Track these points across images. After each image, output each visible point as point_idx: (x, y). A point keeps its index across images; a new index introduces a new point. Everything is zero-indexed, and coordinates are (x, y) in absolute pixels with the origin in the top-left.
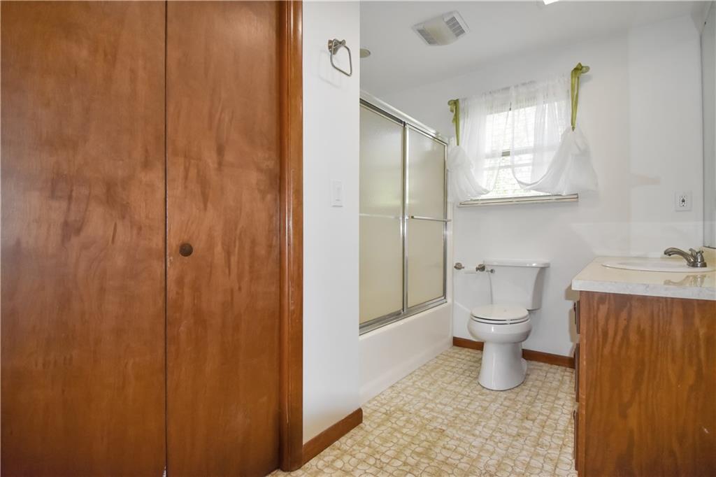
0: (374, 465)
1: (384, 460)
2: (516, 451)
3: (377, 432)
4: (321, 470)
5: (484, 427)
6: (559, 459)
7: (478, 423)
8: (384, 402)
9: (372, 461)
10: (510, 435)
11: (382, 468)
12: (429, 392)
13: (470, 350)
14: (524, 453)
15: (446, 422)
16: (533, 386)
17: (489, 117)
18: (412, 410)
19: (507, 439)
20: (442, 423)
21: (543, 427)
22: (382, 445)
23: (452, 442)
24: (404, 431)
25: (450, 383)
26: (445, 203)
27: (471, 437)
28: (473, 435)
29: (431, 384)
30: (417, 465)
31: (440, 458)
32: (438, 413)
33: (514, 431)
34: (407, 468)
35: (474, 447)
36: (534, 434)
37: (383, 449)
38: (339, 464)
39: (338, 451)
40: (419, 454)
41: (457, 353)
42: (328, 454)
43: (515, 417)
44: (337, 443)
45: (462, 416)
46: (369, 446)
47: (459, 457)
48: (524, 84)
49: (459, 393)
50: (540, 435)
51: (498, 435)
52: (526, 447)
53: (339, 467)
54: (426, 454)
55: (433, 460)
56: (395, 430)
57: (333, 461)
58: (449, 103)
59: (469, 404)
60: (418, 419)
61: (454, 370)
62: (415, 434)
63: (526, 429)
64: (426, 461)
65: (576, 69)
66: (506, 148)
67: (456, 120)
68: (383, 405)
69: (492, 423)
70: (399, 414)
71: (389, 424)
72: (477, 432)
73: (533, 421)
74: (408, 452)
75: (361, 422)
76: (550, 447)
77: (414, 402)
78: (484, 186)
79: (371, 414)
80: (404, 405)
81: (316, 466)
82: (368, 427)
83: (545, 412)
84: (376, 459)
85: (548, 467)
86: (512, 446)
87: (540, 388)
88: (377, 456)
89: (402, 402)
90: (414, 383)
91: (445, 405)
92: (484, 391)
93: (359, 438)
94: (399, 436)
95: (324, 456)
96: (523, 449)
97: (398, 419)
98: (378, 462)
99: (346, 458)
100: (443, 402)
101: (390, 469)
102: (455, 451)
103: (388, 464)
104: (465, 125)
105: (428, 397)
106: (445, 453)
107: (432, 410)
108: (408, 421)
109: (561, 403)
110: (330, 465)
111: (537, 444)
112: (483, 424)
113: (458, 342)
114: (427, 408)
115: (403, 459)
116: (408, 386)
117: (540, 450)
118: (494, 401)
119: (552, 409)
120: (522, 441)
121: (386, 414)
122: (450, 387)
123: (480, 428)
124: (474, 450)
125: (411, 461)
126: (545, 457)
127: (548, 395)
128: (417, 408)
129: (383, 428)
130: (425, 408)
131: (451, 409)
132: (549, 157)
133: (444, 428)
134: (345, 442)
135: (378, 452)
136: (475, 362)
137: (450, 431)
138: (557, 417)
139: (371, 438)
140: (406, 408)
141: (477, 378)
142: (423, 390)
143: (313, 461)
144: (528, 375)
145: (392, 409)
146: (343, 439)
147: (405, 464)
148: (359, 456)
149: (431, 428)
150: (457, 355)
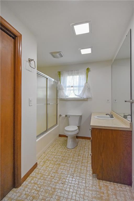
0: (43, 179)
1: (46, 177)
2: (78, 166)
3: (42, 169)
4: (28, 185)
5: (70, 160)
6: (87, 166)
7: (68, 160)
8: (43, 158)
9: (42, 178)
10: (76, 161)
11: (45, 179)
12: (55, 152)
13: (64, 137)
14: (80, 166)
15: (60, 161)
16: (79, 146)
17: (68, 77)
18: (51, 159)
19: (75, 163)
20: (59, 162)
21: (83, 157)
22: (44, 172)
23: (63, 167)
24: (50, 166)
25: (60, 149)
26: (57, 99)
27: (67, 164)
28: (67, 163)
29: (55, 150)
30: (54, 176)
31: (60, 172)
32: (58, 159)
33: (76, 160)
34: (52, 178)
35: (68, 167)
36: (81, 160)
37: (45, 173)
38: (33, 181)
39: (32, 177)
40: (54, 172)
41: (60, 139)
42: (29, 179)
43: (76, 156)
44: (31, 175)
45: (64, 158)
46: (41, 174)
47: (65, 171)
48: (76, 70)
49: (62, 151)
50: (82, 160)
51: (73, 162)
52: (80, 164)
53: (33, 182)
54: (56, 172)
55: (58, 173)
56: (47, 166)
57: (31, 181)
58: (58, 72)
59: (65, 154)
60: (53, 162)
61: (60, 144)
62: (53, 166)
63: (80, 159)
64: (57, 174)
65: (87, 69)
66: (72, 85)
67: (60, 77)
68: (42, 159)
69: (71, 159)
70: (47, 161)
71: (45, 165)
72: (68, 162)
73: (80, 156)
74: (51, 173)
75: (37, 166)
76: (85, 163)
77: (51, 156)
78: (67, 95)
79: (39, 163)
80: (48, 158)
81: (26, 184)
82: (39, 167)
83: (83, 153)
84: (43, 177)
85: (85, 169)
86: (77, 164)
87: (81, 146)
88: (43, 176)
89: (48, 157)
90: (50, 150)
91: (59, 156)
92: (68, 149)
93: (37, 172)
94: (48, 168)
95: (28, 180)
96: (79, 165)
97: (47, 163)
98: (44, 178)
99: (34, 179)
100: (59, 155)
101: (47, 179)
102: (64, 169)
103: (47, 178)
104: (62, 78)
105: (55, 154)
106: (62, 170)
107: (56, 158)
108: (50, 163)
109: (86, 150)
110: (30, 183)
111: (82, 163)
112: (69, 159)
113: (60, 136)
114: (55, 158)
115: (51, 175)
116: (48, 152)
117: (83, 164)
118: (71, 152)
119: (84, 152)
120: (79, 162)
121: (44, 162)
122: (60, 150)
123: (69, 161)
124: (68, 168)
125: (53, 175)
126: (84, 166)
127: (83, 148)
128: (52, 158)
129: (44, 167)
130: (54, 158)
131: (61, 157)
132: (82, 89)
133: (60, 163)
134: (33, 174)
135: (43, 175)
136: (65, 141)
137: (62, 164)
138: (85, 154)
139: (41, 171)
140: (49, 159)
141: (66, 146)
142: (53, 152)
143: (24, 183)
144: (78, 143)
145: (45, 160)
146: (32, 173)
147: (51, 176)
148: (38, 177)
149: (57, 164)
150: (60, 140)
